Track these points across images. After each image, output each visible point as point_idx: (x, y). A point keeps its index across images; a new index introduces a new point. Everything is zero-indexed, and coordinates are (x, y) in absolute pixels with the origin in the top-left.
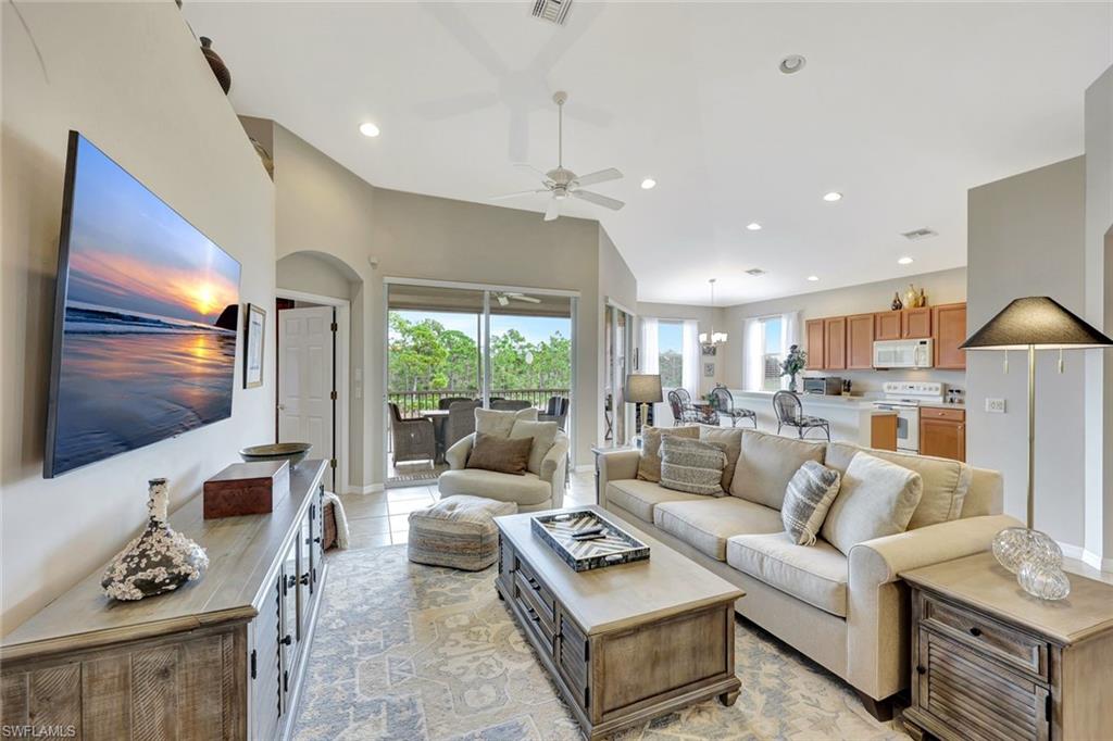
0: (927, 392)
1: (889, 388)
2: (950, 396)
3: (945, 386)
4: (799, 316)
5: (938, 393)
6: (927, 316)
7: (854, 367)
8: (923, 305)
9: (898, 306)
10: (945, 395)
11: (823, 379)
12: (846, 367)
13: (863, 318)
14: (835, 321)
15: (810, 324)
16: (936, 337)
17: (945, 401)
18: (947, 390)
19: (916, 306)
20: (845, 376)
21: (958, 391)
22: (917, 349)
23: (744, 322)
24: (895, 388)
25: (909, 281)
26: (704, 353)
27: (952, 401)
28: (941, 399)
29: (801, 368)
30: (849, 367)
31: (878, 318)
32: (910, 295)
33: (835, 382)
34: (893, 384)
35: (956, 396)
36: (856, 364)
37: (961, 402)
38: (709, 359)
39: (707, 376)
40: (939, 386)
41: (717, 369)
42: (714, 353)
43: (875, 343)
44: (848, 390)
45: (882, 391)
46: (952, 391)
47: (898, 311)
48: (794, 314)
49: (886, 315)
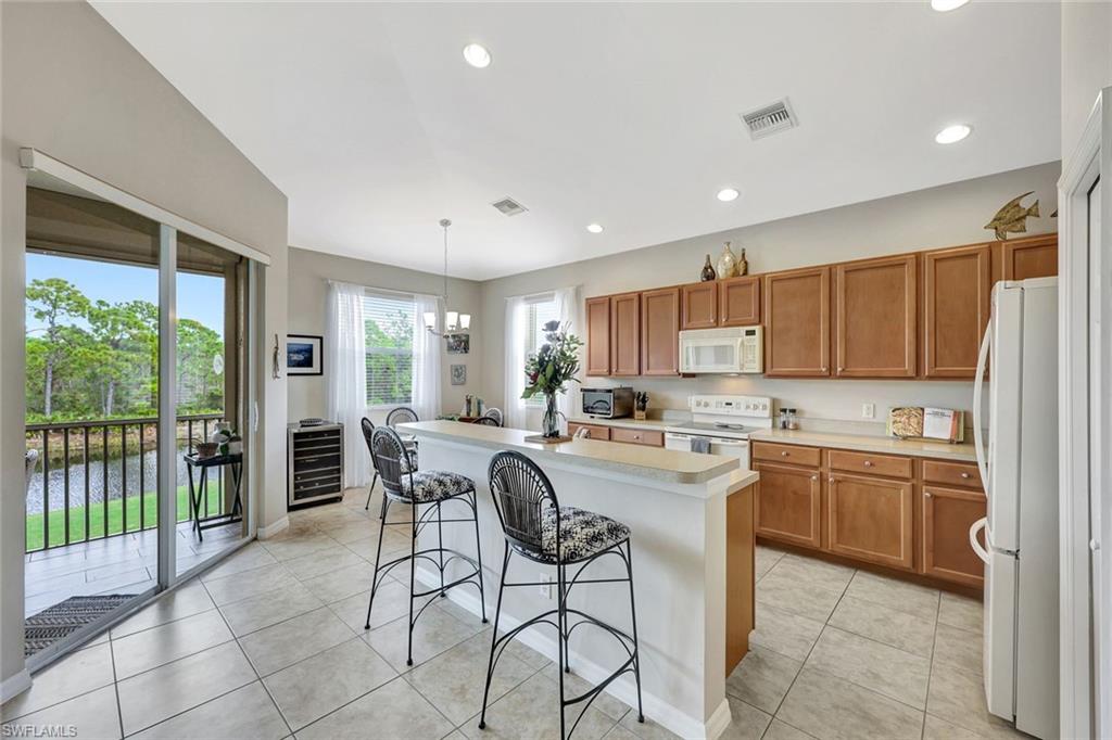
0: (750, 413)
1: (699, 404)
2: (783, 418)
3: (774, 402)
4: (578, 293)
5: (767, 413)
6: (754, 289)
7: (652, 372)
8: (746, 273)
9: (709, 274)
10: (774, 416)
11: (610, 391)
12: (640, 373)
13: (662, 293)
14: (625, 299)
15: (592, 305)
16: (767, 322)
17: (774, 426)
18: (778, 410)
19: (735, 274)
20: (639, 386)
21: (793, 411)
22: (742, 343)
23: (506, 301)
24: (706, 405)
25: (726, 237)
26: (450, 348)
27: (785, 427)
28: (769, 423)
29: (566, 376)
30: (644, 371)
31: (685, 295)
32: (727, 259)
33: (626, 394)
34: (704, 399)
35: (792, 419)
36: (655, 367)
37: (797, 428)
38: (458, 358)
39: (454, 384)
40: (767, 402)
41: (471, 374)
42: (466, 349)
43: (681, 333)
44: (643, 409)
45: (690, 410)
46: (784, 411)
47: (711, 282)
48: (571, 290)
49: (693, 290)
